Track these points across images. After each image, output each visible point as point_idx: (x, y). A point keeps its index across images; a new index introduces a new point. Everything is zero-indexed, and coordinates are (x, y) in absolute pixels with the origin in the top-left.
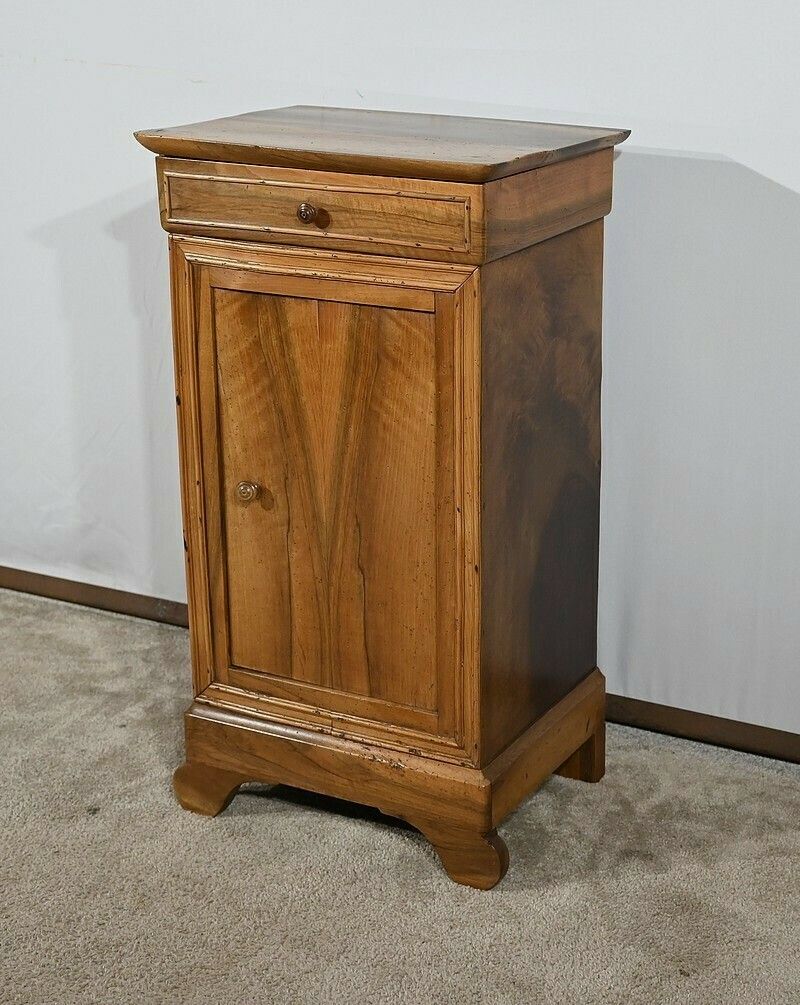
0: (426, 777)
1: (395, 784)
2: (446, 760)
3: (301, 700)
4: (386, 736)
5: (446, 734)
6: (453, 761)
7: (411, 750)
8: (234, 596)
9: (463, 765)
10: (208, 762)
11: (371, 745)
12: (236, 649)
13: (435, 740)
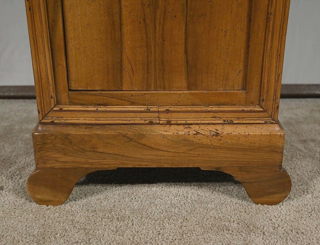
0: (238, 137)
1: (214, 148)
2: (252, 122)
3: (133, 104)
4: (204, 115)
5: (252, 103)
6: (258, 122)
7: (224, 121)
8: (70, 34)
9: (266, 123)
10: (57, 165)
11: (192, 124)
12: (73, 76)
13: (246, 109)
